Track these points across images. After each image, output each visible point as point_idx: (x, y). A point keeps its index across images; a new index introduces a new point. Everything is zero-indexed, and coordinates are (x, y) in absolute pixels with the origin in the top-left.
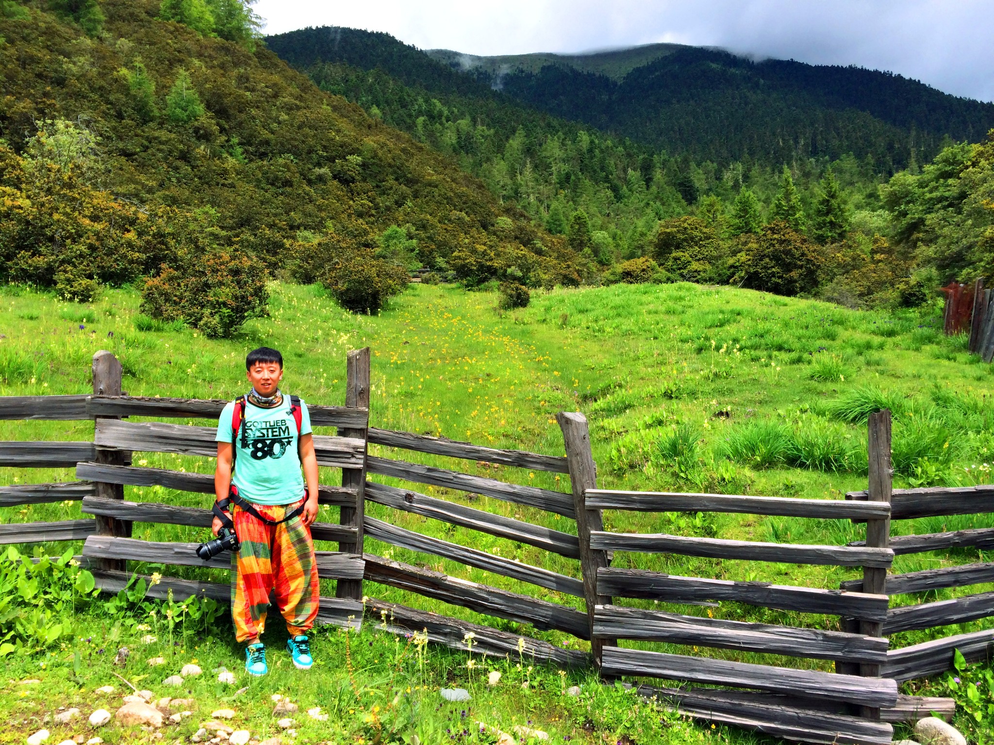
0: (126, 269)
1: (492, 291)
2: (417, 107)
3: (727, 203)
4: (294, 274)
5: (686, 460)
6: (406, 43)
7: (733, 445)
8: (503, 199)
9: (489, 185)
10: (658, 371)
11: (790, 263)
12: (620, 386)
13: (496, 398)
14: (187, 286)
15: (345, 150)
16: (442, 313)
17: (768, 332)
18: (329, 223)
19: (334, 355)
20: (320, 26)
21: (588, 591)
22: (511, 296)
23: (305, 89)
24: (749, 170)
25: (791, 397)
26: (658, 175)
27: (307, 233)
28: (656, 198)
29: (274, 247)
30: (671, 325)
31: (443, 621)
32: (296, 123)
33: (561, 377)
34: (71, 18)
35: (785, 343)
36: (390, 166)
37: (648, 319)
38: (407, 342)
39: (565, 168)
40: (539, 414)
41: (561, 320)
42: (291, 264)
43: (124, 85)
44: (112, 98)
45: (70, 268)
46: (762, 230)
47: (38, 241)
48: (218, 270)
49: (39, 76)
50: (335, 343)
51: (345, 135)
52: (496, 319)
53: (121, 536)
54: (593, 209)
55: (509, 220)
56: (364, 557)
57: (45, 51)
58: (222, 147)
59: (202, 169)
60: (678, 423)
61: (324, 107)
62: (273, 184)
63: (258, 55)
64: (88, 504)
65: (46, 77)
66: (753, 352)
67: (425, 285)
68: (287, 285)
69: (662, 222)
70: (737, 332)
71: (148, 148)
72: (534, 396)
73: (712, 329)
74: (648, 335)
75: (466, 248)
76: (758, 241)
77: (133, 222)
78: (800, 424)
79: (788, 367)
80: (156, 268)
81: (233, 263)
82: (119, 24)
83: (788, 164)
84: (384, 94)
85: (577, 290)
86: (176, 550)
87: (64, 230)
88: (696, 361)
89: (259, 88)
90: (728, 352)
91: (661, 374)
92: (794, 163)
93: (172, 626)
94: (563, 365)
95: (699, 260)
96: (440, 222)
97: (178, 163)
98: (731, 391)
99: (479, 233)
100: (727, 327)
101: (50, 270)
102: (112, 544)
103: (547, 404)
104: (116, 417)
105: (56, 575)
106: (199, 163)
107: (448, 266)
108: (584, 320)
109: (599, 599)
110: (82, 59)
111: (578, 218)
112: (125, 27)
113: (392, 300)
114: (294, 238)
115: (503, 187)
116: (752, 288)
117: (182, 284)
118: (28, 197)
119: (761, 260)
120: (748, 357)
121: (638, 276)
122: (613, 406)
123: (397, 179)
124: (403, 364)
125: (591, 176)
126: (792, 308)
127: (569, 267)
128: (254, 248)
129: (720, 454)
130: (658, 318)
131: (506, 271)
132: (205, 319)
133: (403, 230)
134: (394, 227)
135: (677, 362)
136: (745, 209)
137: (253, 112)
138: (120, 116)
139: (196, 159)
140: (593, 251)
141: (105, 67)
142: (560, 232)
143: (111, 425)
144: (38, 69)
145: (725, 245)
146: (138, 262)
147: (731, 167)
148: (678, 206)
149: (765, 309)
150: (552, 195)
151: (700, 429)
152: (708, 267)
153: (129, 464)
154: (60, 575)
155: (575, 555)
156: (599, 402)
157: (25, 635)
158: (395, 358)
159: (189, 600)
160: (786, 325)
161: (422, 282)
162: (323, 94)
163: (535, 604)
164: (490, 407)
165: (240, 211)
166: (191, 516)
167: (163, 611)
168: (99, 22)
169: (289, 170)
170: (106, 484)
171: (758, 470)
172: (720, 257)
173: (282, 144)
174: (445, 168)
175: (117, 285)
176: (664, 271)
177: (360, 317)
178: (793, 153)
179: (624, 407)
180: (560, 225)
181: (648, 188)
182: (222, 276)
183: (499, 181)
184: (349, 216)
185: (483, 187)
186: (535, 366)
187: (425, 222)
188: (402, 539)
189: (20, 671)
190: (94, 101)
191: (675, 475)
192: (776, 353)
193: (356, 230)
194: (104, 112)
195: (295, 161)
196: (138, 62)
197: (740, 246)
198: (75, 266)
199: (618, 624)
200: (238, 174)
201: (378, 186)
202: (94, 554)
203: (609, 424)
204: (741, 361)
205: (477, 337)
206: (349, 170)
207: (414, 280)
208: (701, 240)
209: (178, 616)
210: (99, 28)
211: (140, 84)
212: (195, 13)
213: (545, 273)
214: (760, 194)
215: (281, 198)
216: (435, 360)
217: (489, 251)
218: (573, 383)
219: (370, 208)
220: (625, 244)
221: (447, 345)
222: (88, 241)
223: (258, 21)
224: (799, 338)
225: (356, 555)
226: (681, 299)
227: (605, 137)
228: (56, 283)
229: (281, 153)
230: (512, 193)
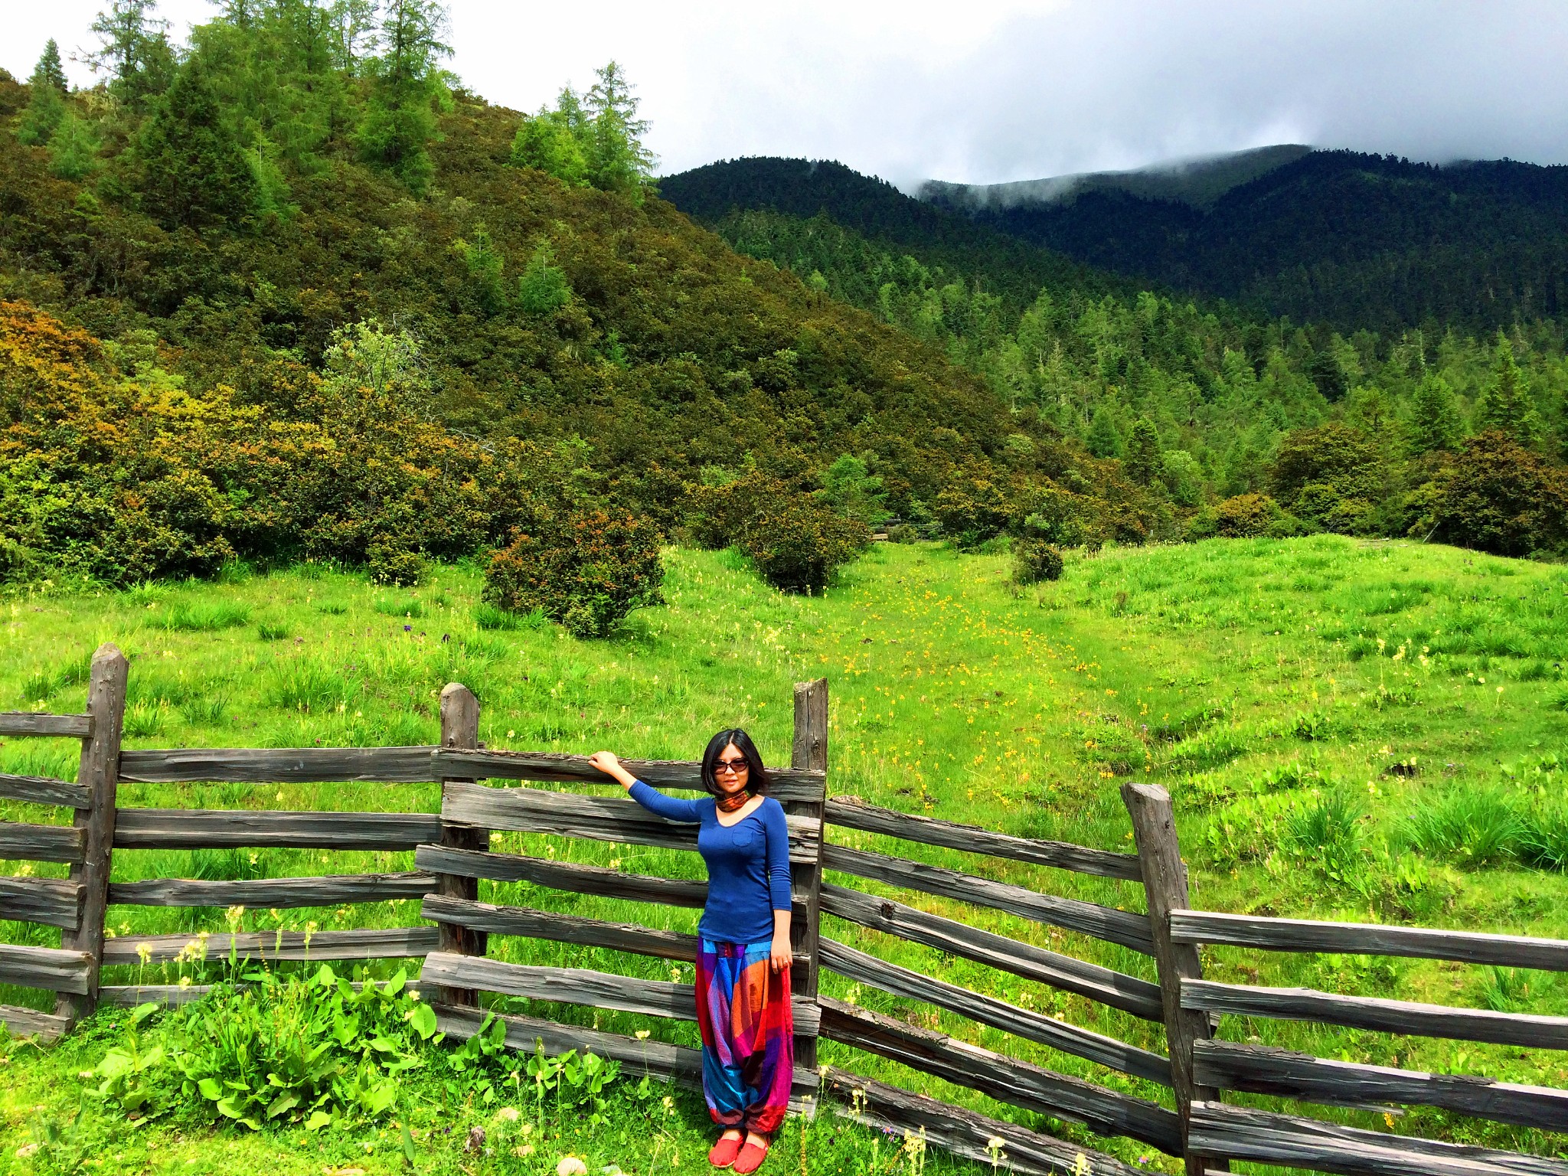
0: (463, 536)
1: (1002, 552)
2: (880, 269)
3: (1400, 397)
4: (697, 533)
5: (1339, 849)
6: (864, 174)
7: (1423, 826)
8: (1017, 403)
9: (992, 382)
10: (1286, 691)
11: (1516, 501)
12: (1220, 715)
13: (1013, 734)
14: (548, 560)
15: (774, 341)
16: (922, 591)
17: (1478, 622)
18: (749, 456)
19: (759, 663)
20: (737, 158)
21: (1179, 1075)
22: (1033, 562)
23: (715, 254)
24: (1438, 342)
25: (1525, 740)
26: (1276, 356)
27: (716, 470)
28: (1273, 393)
29: (669, 494)
30: (1306, 610)
31: (943, 1111)
32: (702, 304)
33: (1119, 699)
34: (390, 172)
35: (1511, 641)
36: (841, 362)
37: (1267, 599)
38: (868, 640)
39: (1117, 351)
40: (1084, 761)
41: (1116, 602)
42: (693, 519)
43: (461, 265)
44: (444, 283)
45: (388, 537)
46: (1464, 445)
47: (346, 499)
48: (592, 537)
49: (346, 257)
50: (759, 642)
51: (773, 320)
52: (1008, 600)
53: (473, 954)
54: (1165, 414)
55: (1027, 439)
56: (820, 1001)
57: (354, 221)
58: (595, 346)
59: (568, 379)
60: (1322, 783)
61: (743, 279)
62: (666, 398)
63: (648, 208)
64: (430, 906)
65: (355, 258)
66: (1453, 658)
67: (894, 545)
68: (688, 552)
69: (1286, 434)
70: (1425, 621)
71: (492, 352)
72: (1075, 732)
73: (1379, 617)
74: (1267, 627)
75: (959, 484)
76: (1457, 463)
77: (473, 467)
78: (1542, 791)
79: (1519, 685)
80: (504, 532)
81: (613, 525)
82: (455, 175)
83: (1505, 330)
84: (831, 252)
85: (1141, 550)
86: (549, 978)
87: (381, 482)
88: (1353, 674)
89: (648, 257)
90: (1410, 658)
91: (1290, 695)
92: (1517, 328)
93: (541, 1095)
94: (1120, 678)
95: (1351, 496)
96: (917, 445)
97: (534, 373)
98: (1416, 729)
99: (979, 459)
100: (1405, 614)
101: (362, 540)
102: (460, 965)
103: (1097, 744)
104: (471, 781)
105: (385, 1009)
106: (562, 371)
107: (930, 514)
108: (1153, 601)
109: (1197, 1091)
110: (404, 229)
111: (1140, 432)
112: (463, 181)
113: (844, 571)
114: (696, 478)
115: (1016, 384)
116: (1447, 542)
117: (542, 558)
118: (332, 435)
119: (1464, 496)
120: (1444, 667)
121: (1245, 525)
122: (1208, 750)
123: (850, 382)
124: (864, 675)
125: (1162, 363)
126: (1521, 578)
127: (1126, 511)
128: (640, 494)
129: (1399, 842)
130: (1281, 597)
131: (1023, 520)
132: (574, 610)
133: (859, 462)
134: (847, 456)
135: (1318, 676)
136: (1432, 407)
137: (640, 293)
138: (455, 309)
139: (559, 366)
140: (1168, 485)
141: (434, 240)
142: (1110, 453)
143: (463, 791)
144: (345, 246)
145: (1399, 471)
146: (480, 526)
147: (1405, 337)
148: (1313, 405)
149: (1474, 581)
150: (1096, 395)
151: (1363, 794)
152: (1368, 508)
153: (485, 848)
154: (390, 1009)
155: (1156, 1015)
156: (1184, 743)
157: (343, 1100)
158: (850, 666)
159: (566, 1057)
160: (1512, 608)
161: (890, 539)
162: (739, 259)
163: (1089, 1092)
164: (1003, 749)
165: (620, 442)
166: (571, 928)
167: (529, 1071)
168: (426, 173)
169: (690, 377)
170: (455, 876)
171: (1469, 872)
172: (1389, 492)
173: (680, 338)
174: (925, 361)
175: (451, 560)
176: (1291, 517)
177: (796, 601)
178: (1515, 312)
179: (1229, 754)
180: (1110, 443)
181: (1259, 376)
182: (597, 545)
183: (1010, 376)
184: (778, 441)
185: (984, 387)
186: (1075, 680)
187: (894, 446)
188: (876, 975)
189: (339, 1156)
190: (420, 289)
191: (1322, 875)
192: (1494, 660)
193: (788, 462)
194: (433, 305)
195: (700, 361)
196: (480, 230)
197: (1424, 473)
198: (395, 534)
199: (1231, 1135)
200: (616, 386)
201: (821, 394)
202: (435, 981)
203: (1203, 781)
204: (1433, 675)
205: (979, 631)
206: (778, 372)
207: (876, 536)
208: (1354, 463)
209: (550, 1080)
210: (427, 181)
211: (483, 261)
212: (558, 154)
213: (1087, 522)
214: (1457, 380)
215: (678, 417)
216: (914, 669)
217: (995, 490)
218: (1139, 708)
219: (809, 427)
220: (1221, 471)
221: (931, 644)
222: (413, 497)
223: (648, 158)
224: (1537, 633)
225: (807, 999)
226: (1322, 564)
227: (1183, 299)
228: (368, 560)
229: (678, 351)
230: (1030, 394)
